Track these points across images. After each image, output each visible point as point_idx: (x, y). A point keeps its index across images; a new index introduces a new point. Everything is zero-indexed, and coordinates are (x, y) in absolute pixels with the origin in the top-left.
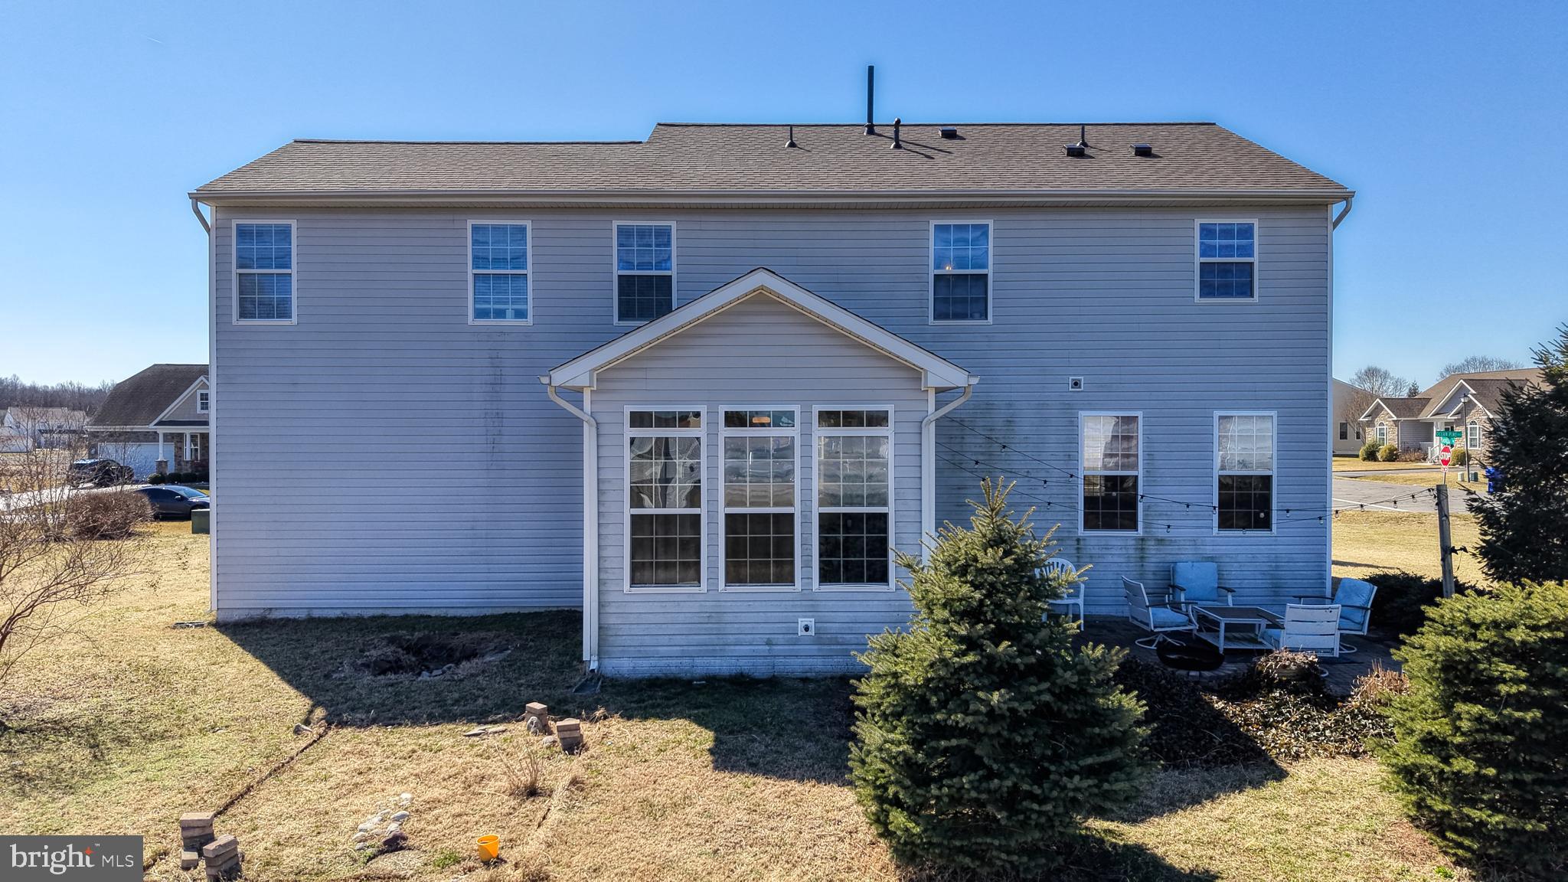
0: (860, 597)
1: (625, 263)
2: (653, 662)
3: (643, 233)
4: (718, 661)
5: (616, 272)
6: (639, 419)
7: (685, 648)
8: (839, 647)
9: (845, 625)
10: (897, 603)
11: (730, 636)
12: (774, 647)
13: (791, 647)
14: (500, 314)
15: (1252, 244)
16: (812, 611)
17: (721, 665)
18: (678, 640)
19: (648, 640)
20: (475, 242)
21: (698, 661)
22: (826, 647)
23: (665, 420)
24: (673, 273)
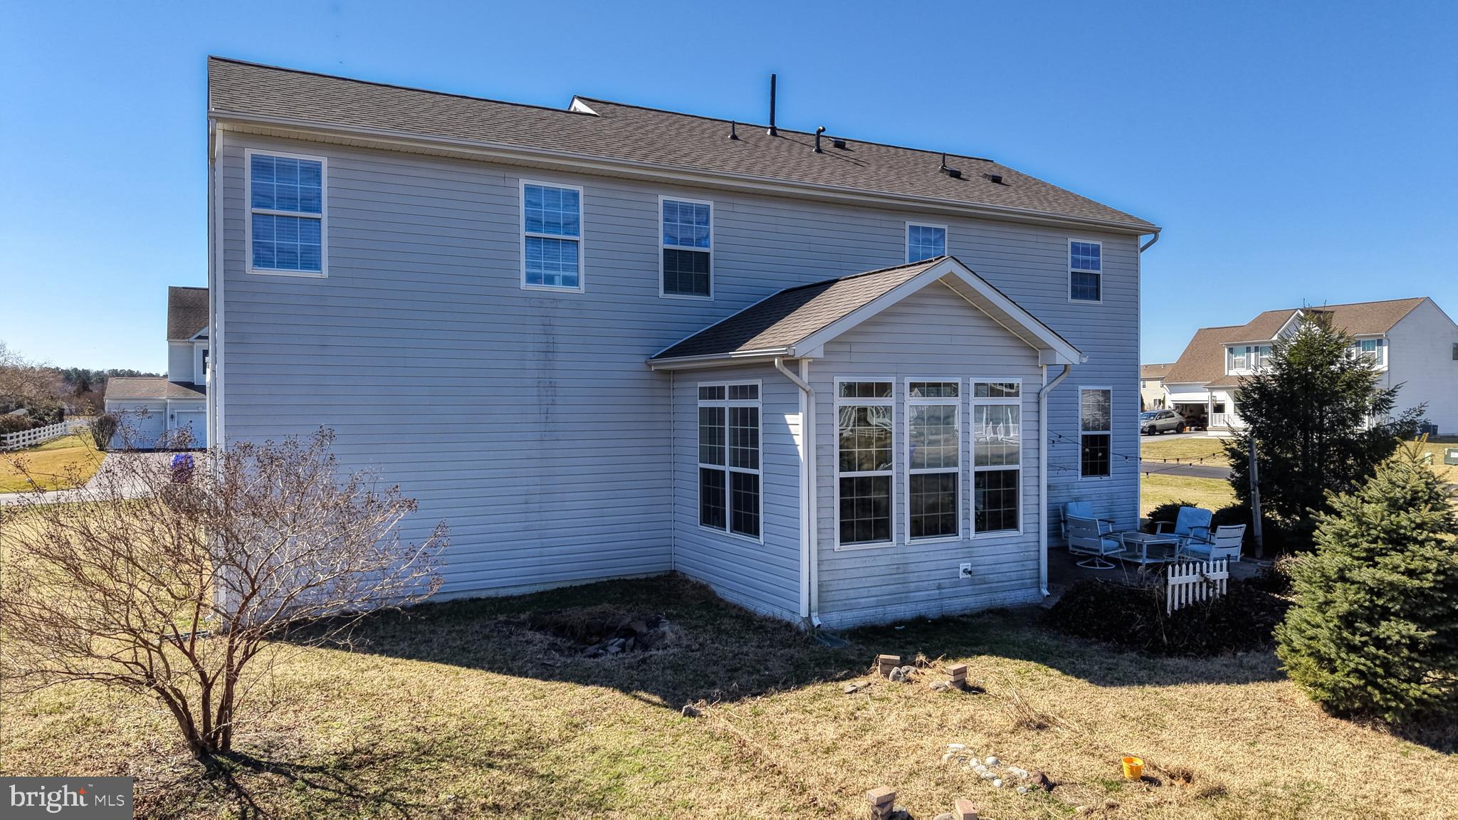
0: (1000, 542)
1: (670, 238)
2: (855, 613)
3: (686, 209)
4: (902, 607)
5: (662, 245)
6: (850, 390)
7: (879, 598)
8: (986, 586)
9: (990, 567)
10: (1024, 545)
11: (912, 584)
12: (944, 591)
13: (954, 589)
14: (550, 280)
15: (1099, 260)
16: (969, 556)
17: (905, 611)
18: (874, 591)
19: (852, 594)
20: (528, 203)
21: (889, 609)
22: (977, 587)
23: (866, 390)
24: (711, 250)
